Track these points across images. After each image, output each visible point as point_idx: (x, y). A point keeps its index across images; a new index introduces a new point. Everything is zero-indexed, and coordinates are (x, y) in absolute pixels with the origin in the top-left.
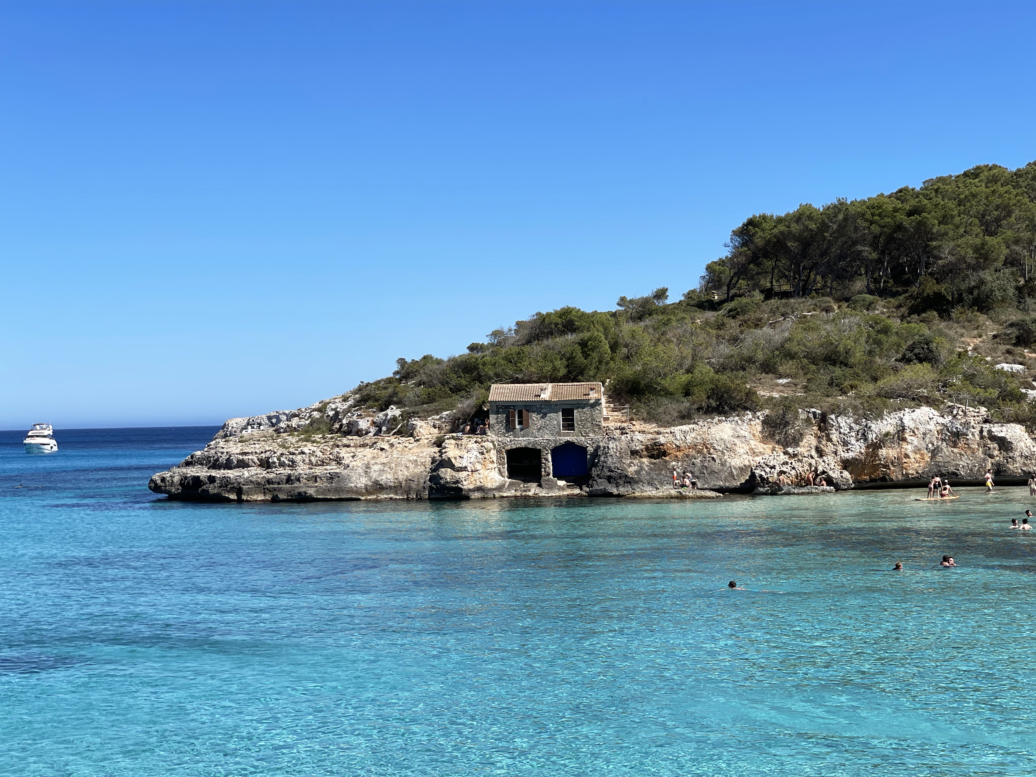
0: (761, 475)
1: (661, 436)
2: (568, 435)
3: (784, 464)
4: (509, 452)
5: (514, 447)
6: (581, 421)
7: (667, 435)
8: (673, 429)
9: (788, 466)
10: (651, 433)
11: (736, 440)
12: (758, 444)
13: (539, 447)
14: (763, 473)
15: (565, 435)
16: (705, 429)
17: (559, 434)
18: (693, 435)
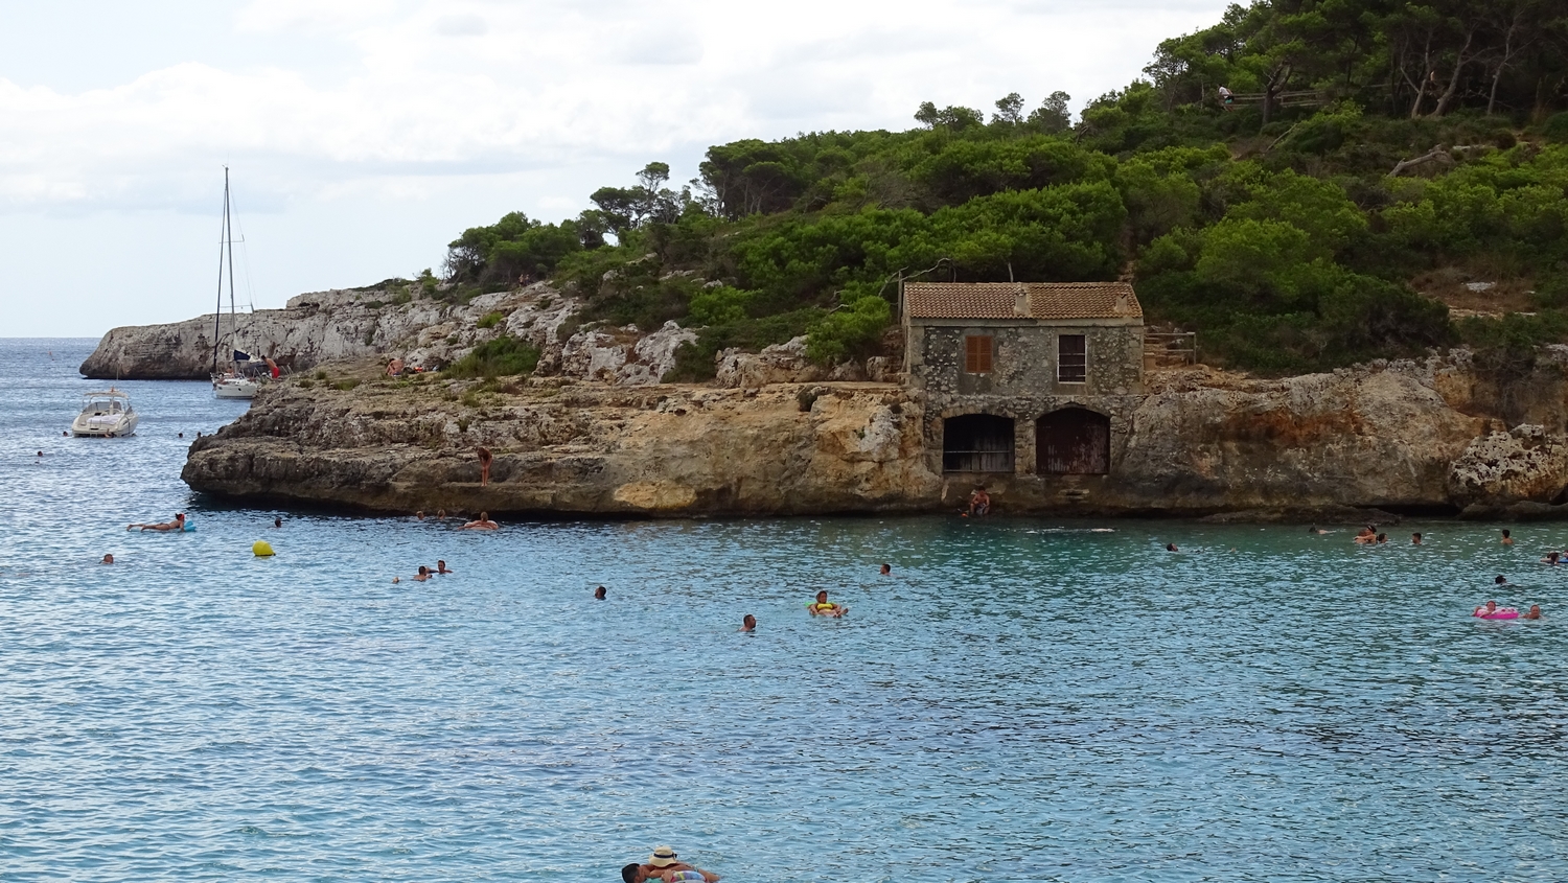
0: (1471, 480)
1: (1264, 395)
2: (1072, 390)
3: (1513, 457)
4: (950, 423)
5: (960, 413)
6: (1100, 361)
7: (1276, 395)
8: (1286, 381)
9: (1522, 462)
10: (1244, 390)
11: (1413, 406)
12: (1457, 415)
13: (1011, 415)
14: (1474, 475)
15: (1064, 390)
16: (1350, 383)
17: (1056, 388)
18: (1327, 394)
